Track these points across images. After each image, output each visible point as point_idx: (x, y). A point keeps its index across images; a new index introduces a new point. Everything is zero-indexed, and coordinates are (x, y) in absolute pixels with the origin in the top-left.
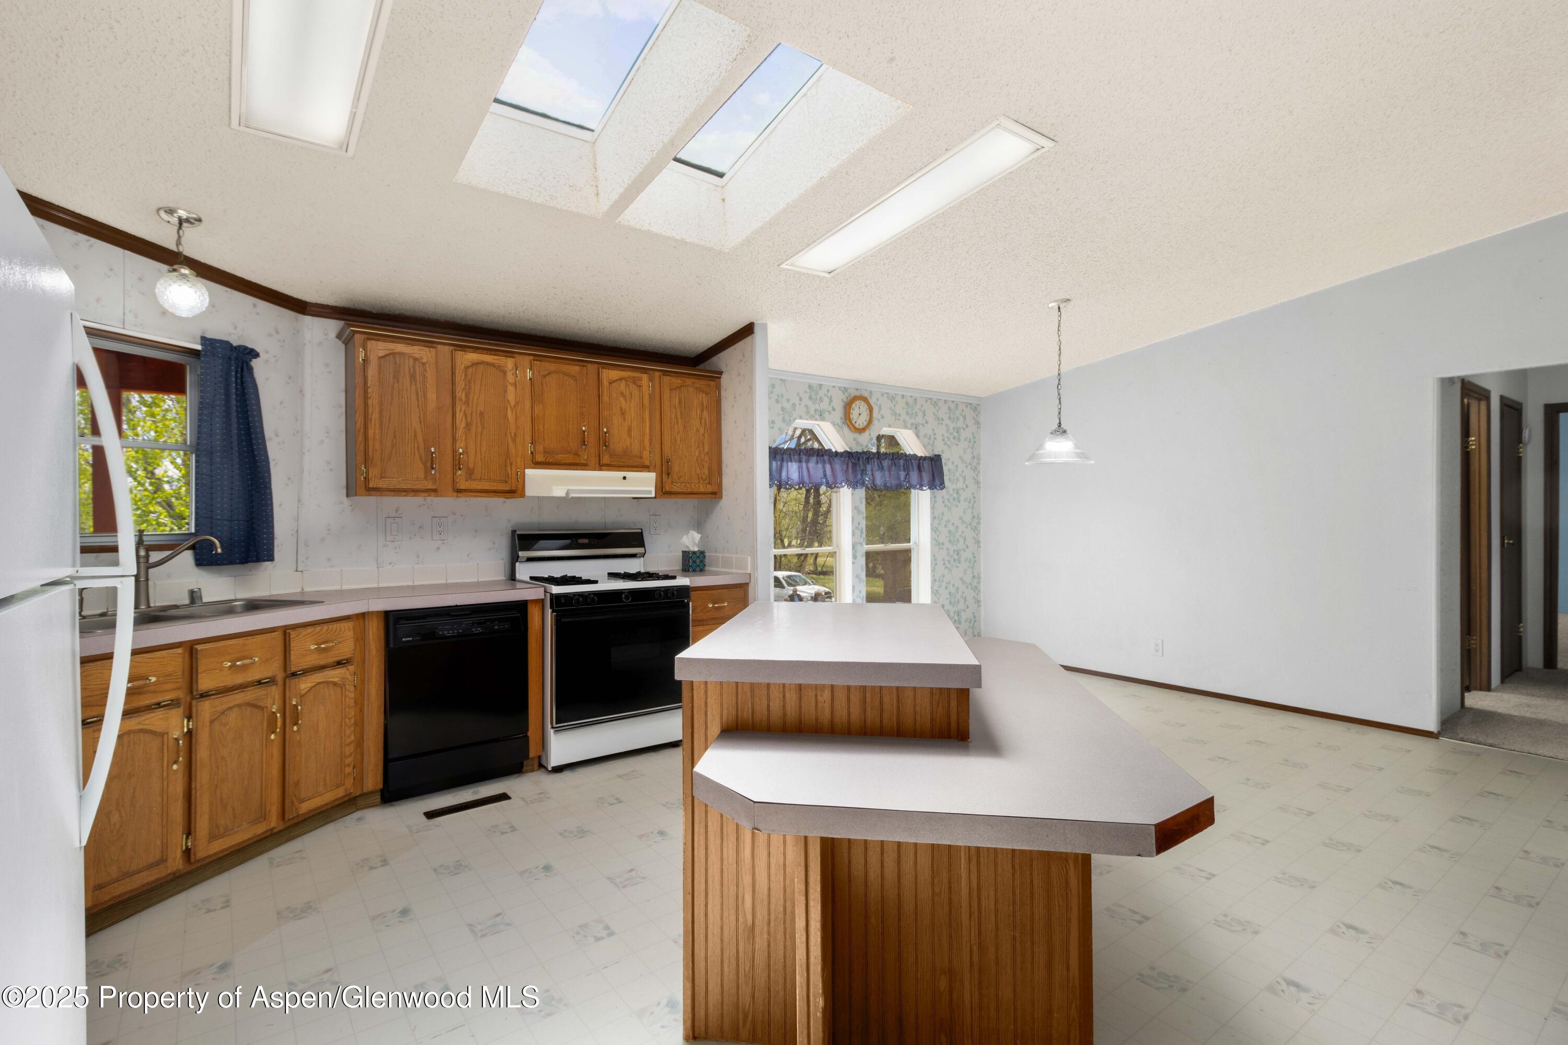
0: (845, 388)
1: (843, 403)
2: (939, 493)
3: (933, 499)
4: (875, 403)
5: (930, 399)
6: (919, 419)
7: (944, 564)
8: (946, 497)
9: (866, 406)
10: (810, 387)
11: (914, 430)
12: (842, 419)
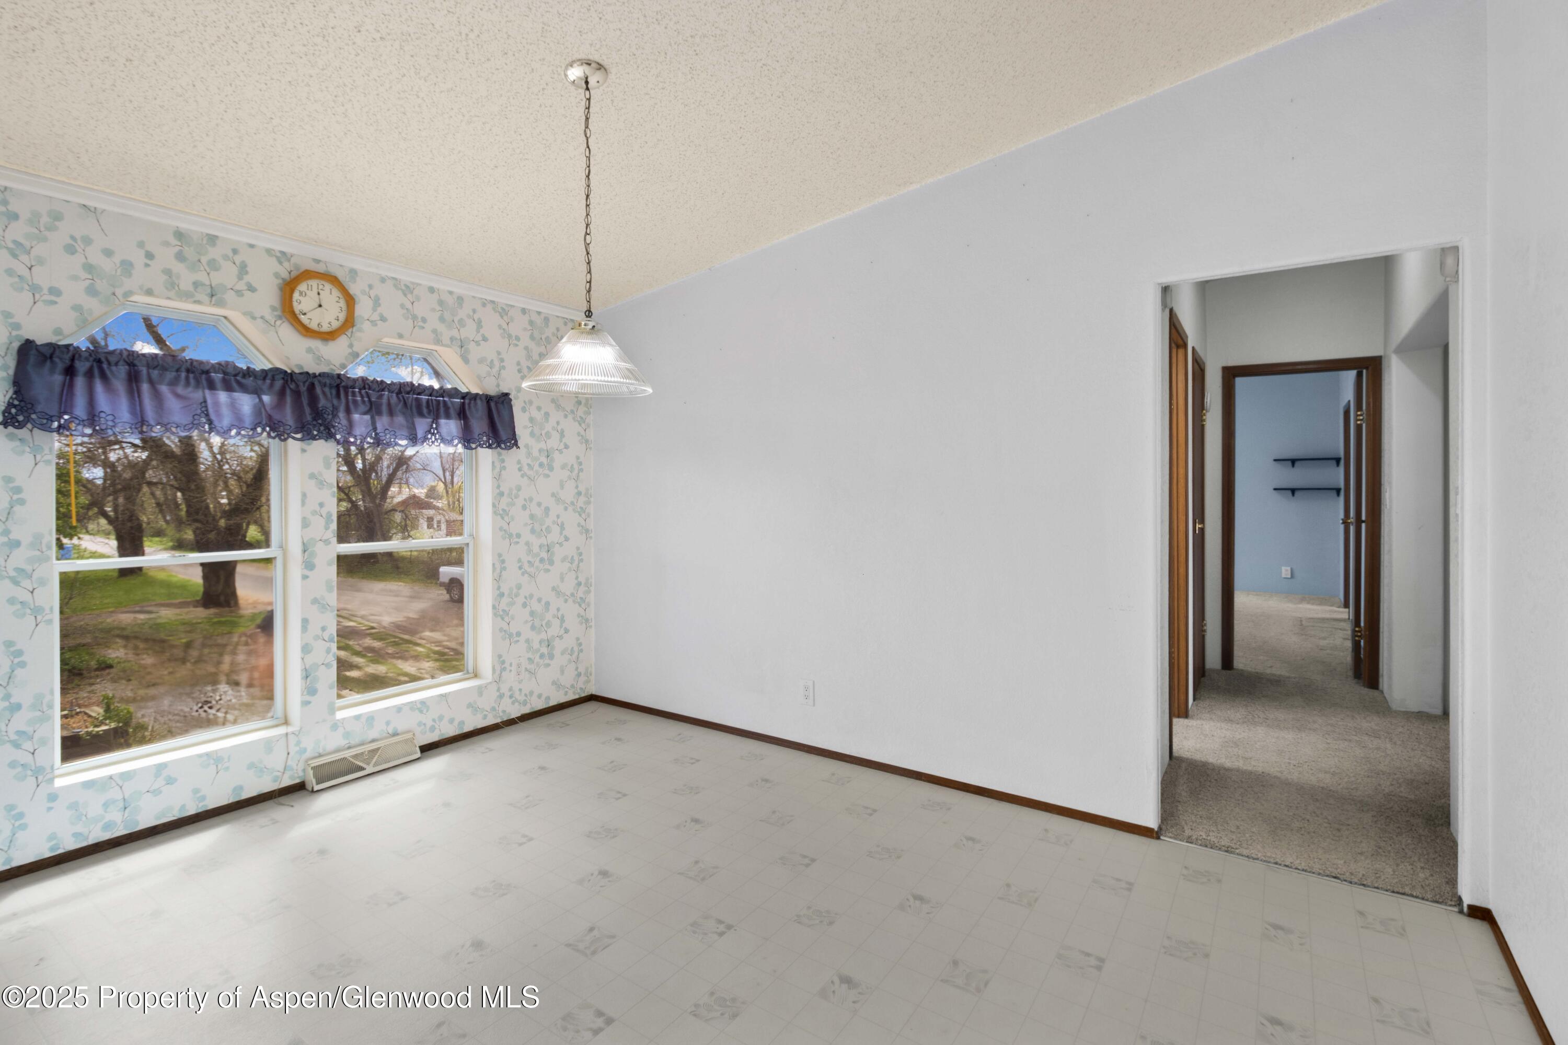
0: (283, 253)
1: (280, 281)
2: (511, 457)
3: (497, 464)
4: (363, 292)
5: (493, 302)
6: (469, 331)
7: (520, 568)
8: (525, 461)
9: (336, 293)
10: (179, 235)
11: (459, 349)
12: (273, 309)
